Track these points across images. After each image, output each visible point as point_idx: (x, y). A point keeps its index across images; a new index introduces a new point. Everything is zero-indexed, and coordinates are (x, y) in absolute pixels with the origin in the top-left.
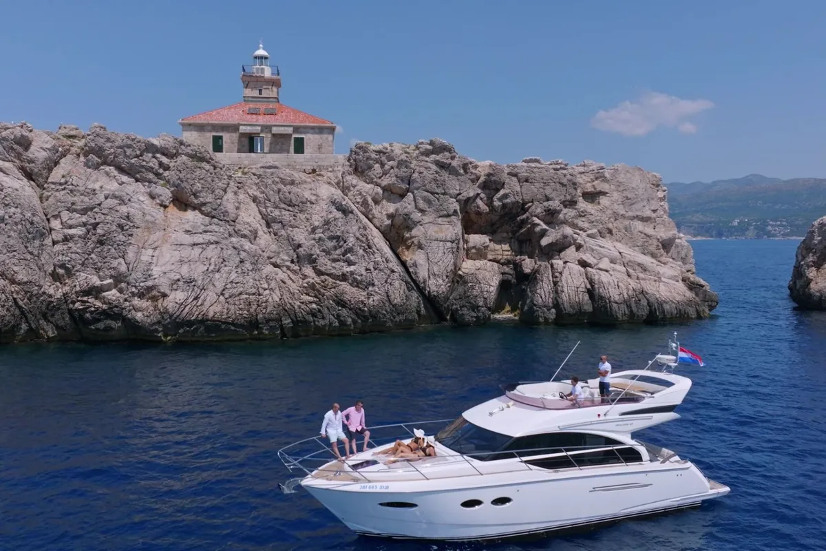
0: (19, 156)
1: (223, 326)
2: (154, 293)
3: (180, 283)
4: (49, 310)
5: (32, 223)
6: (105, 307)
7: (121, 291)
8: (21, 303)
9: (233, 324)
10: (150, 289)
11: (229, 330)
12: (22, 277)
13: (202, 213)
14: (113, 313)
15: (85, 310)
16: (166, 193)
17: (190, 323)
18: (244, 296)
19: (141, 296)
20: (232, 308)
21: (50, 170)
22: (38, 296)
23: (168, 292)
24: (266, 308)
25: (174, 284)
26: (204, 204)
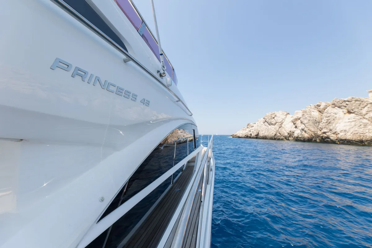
0: (317, 108)
1: (351, 141)
2: (336, 133)
3: (343, 131)
4: (318, 136)
5: (316, 120)
6: (327, 136)
7: (331, 133)
8: (313, 135)
9: (354, 141)
10: (335, 132)
11: (353, 142)
12: (313, 130)
13: (355, 114)
14: (328, 137)
15: (323, 136)
16: (345, 111)
17: (343, 140)
18: (359, 134)
19: (334, 134)
20: (354, 137)
21: (325, 110)
22: (316, 134)
23: (339, 133)
24: (366, 137)
25: (341, 131)
26: (355, 112)
